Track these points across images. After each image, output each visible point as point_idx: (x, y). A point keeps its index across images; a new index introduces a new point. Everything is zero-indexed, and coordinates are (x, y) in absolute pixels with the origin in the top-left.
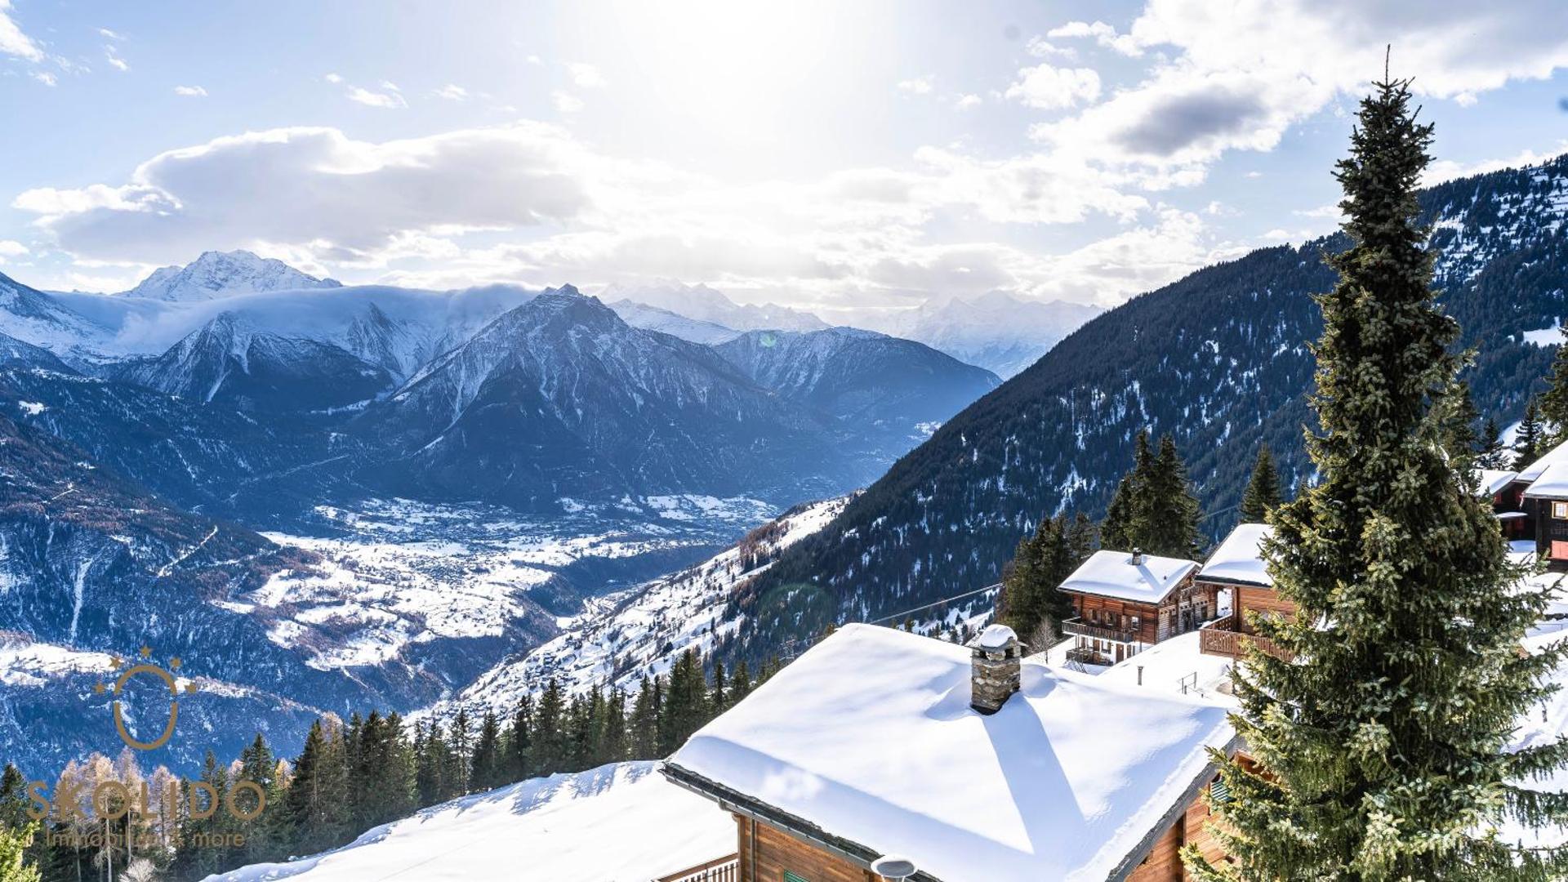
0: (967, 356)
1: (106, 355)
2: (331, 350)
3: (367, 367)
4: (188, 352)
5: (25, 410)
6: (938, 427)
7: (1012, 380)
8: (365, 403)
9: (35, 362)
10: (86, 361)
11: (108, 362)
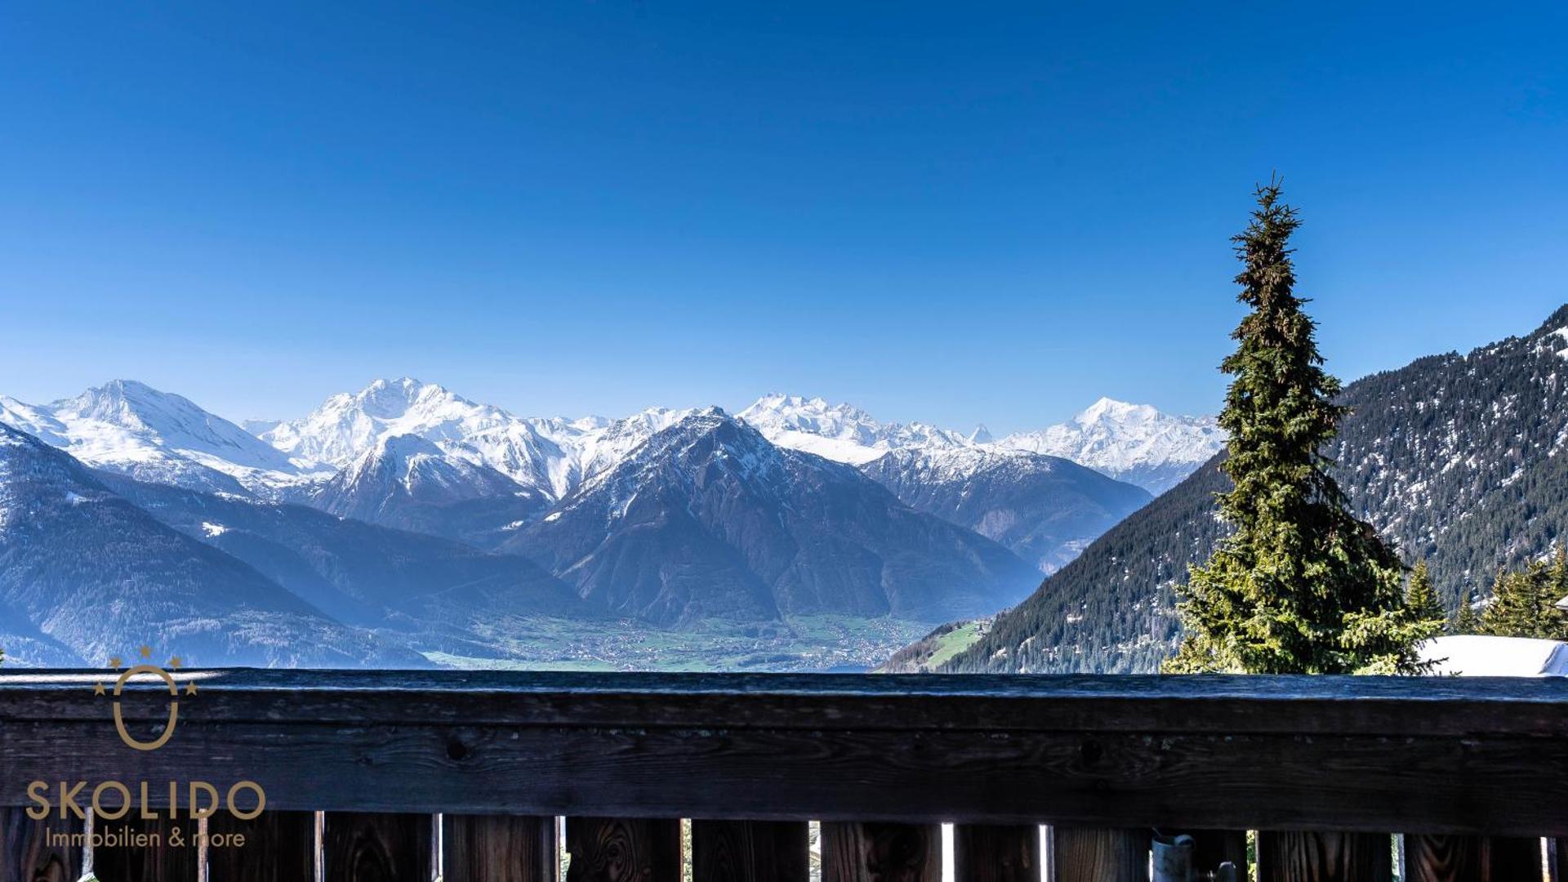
0: (1116, 472)
1: (282, 479)
2: (487, 471)
3: (520, 488)
4: (355, 476)
5: (208, 531)
6: (1087, 545)
7: (1163, 496)
8: (520, 523)
9: (218, 485)
10: (263, 484)
11: (283, 485)
